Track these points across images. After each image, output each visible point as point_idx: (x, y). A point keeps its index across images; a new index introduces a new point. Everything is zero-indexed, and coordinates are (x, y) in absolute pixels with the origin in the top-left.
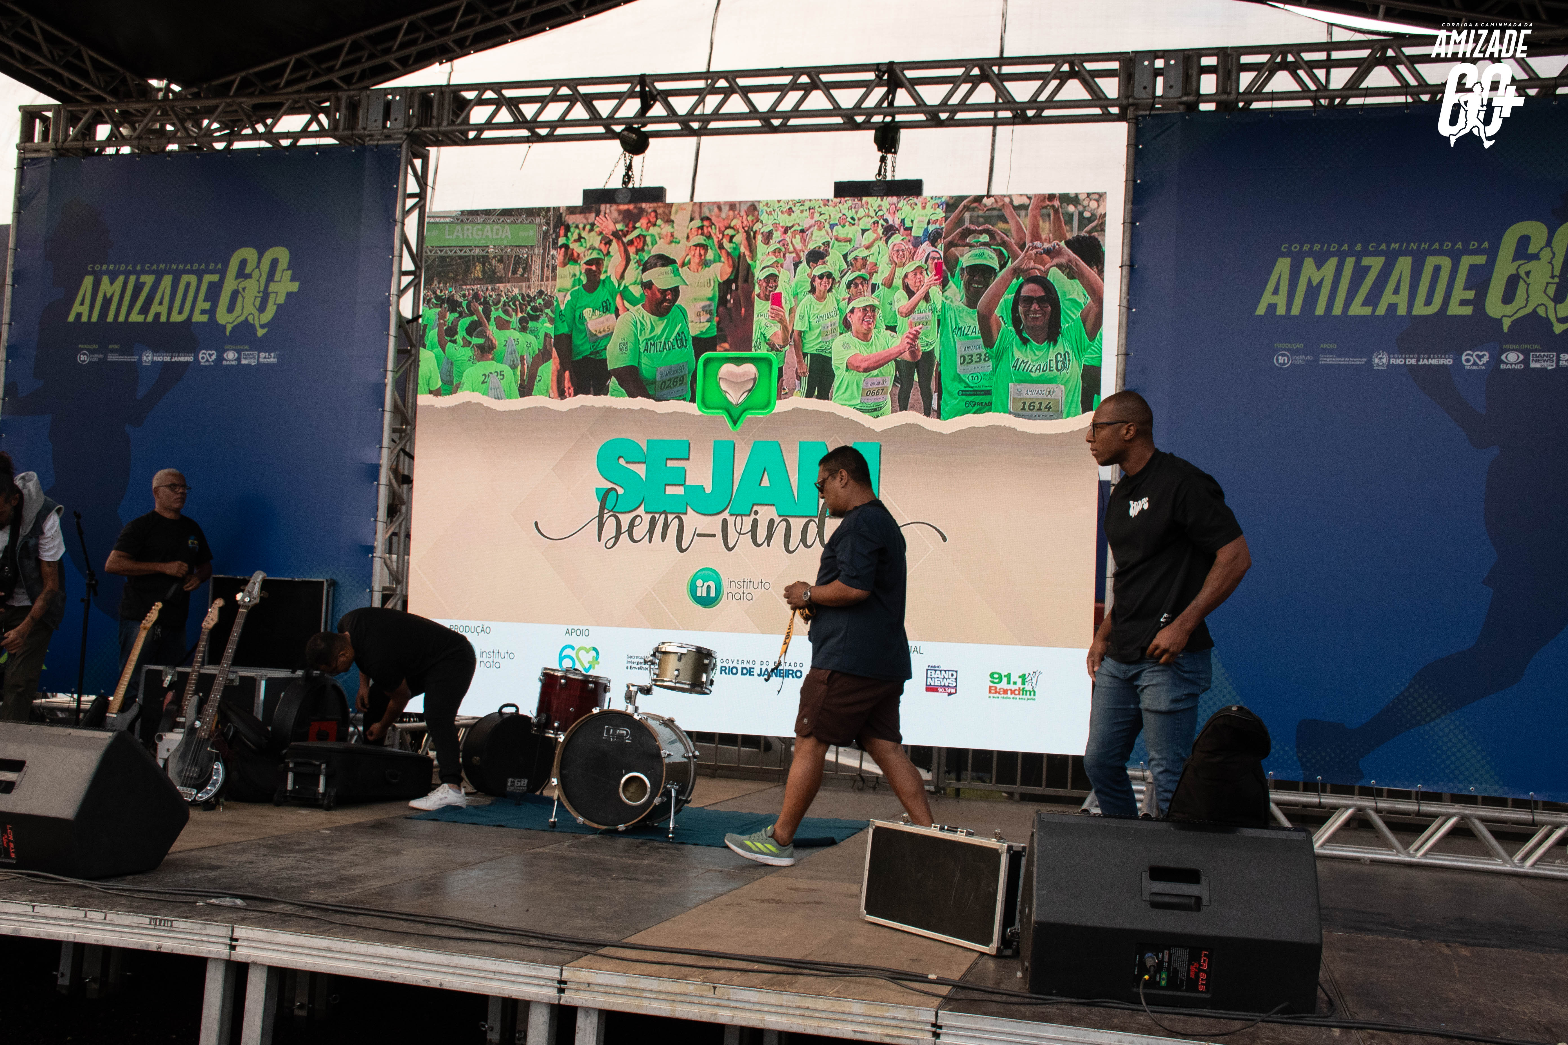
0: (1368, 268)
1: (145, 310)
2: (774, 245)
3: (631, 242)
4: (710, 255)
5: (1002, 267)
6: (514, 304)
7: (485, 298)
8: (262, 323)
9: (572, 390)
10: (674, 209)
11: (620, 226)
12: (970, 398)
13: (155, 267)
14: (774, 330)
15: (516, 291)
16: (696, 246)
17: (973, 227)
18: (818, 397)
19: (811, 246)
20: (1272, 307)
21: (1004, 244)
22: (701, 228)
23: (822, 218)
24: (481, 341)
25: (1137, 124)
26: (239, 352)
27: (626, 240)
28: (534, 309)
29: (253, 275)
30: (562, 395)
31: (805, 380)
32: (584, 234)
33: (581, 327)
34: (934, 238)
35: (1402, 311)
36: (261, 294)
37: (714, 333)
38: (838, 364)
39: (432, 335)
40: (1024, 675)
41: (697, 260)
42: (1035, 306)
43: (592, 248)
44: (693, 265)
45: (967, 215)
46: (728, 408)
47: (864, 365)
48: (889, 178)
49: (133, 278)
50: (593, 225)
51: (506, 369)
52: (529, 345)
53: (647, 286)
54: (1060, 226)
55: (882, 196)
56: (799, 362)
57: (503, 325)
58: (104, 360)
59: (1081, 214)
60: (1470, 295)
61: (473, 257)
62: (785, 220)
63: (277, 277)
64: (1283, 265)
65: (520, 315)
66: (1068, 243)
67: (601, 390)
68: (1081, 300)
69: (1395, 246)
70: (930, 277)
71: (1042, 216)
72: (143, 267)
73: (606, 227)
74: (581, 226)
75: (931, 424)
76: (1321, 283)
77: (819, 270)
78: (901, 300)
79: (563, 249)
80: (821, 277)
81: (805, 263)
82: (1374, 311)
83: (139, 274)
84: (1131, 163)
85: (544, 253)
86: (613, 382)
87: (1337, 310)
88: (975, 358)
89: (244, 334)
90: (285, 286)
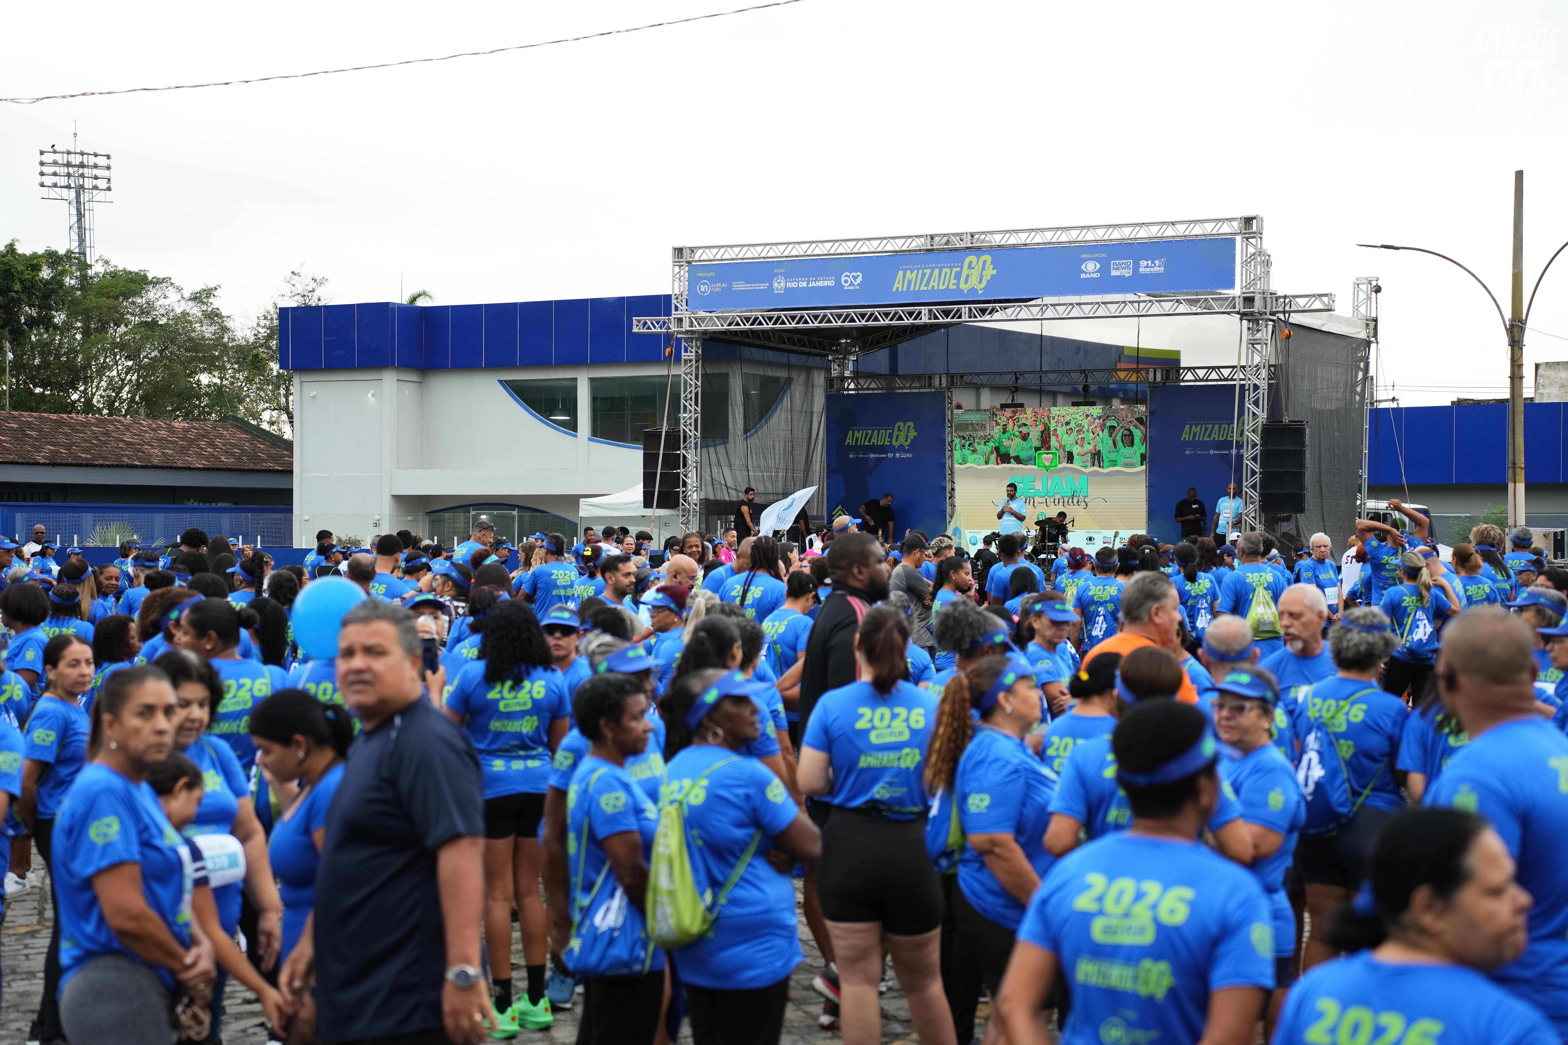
1: (869, 441)
2: (1056, 420)
5: (1118, 426)
6: (982, 437)
7: (973, 436)
8: (907, 445)
9: (1000, 463)
10: (1027, 410)
12: (1111, 463)
13: (872, 428)
14: (1057, 444)
15: (982, 434)
16: (1034, 421)
17: (1110, 415)
18: (1070, 463)
19: (1066, 420)
20: (1185, 438)
21: (1118, 419)
22: (1035, 415)
23: (1069, 412)
24: (973, 449)
25: (1150, 388)
26: (900, 454)
28: (988, 439)
29: (903, 430)
30: (998, 464)
31: (1066, 459)
33: (1002, 444)
34: (1100, 418)
35: (1216, 439)
36: (906, 436)
37: (1040, 446)
38: (1075, 454)
39: (958, 447)
41: (1034, 424)
42: (1127, 437)
43: (1004, 421)
44: (1033, 426)
45: (1108, 411)
46: (1045, 467)
47: (1082, 454)
48: (1087, 401)
49: (865, 432)
50: (1004, 414)
51: (981, 457)
52: (987, 450)
53: (1020, 432)
54: (1133, 415)
55: (1085, 406)
56: (1064, 454)
57: (979, 444)
58: (857, 457)
59: (1138, 411)
61: (969, 424)
62: (1058, 413)
63: (910, 431)
64: (1187, 427)
65: (984, 441)
66: (1135, 419)
67: (1009, 462)
68: (1139, 435)
69: (1214, 422)
70: (1099, 429)
71: (1128, 411)
72: (868, 429)
73: (1008, 415)
74: (1000, 415)
75: (1101, 470)
76: (1197, 431)
77: (1068, 427)
78: (1091, 435)
79: (995, 421)
80: (1069, 429)
81: (1064, 425)
82: (1210, 439)
83: (867, 431)
85: (990, 423)
86: (1012, 460)
87: (1201, 439)
88: (1112, 452)
89: (901, 448)
90: (913, 434)
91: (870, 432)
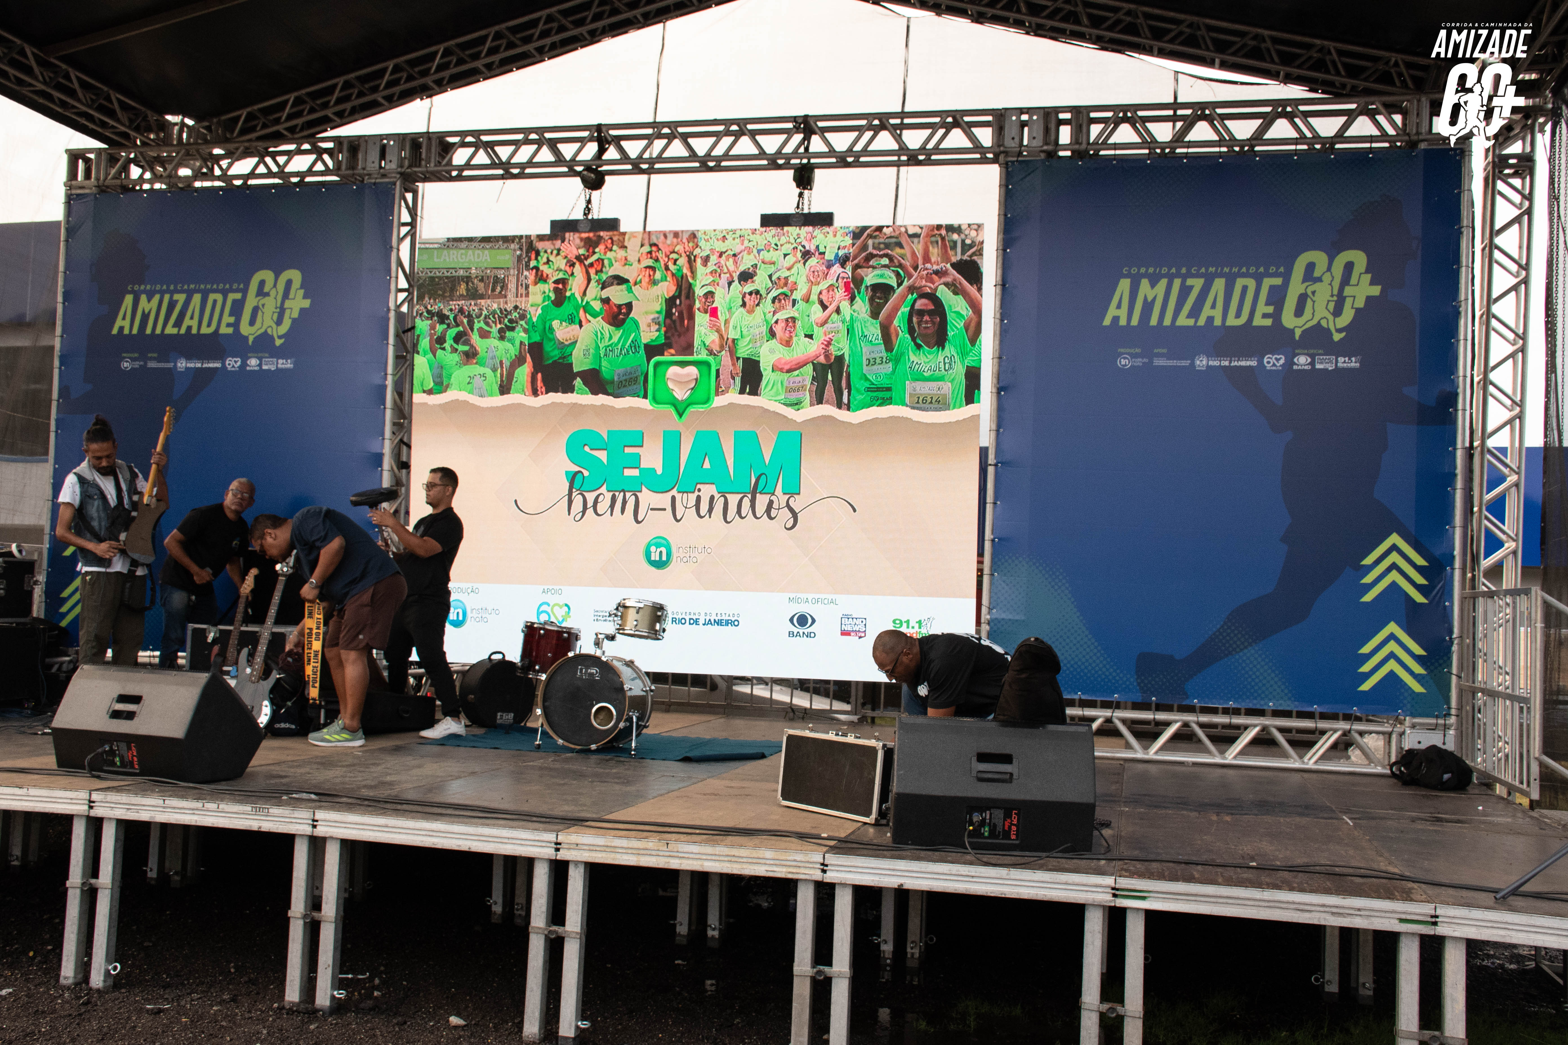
0: (1191, 287)
1: (178, 324)
2: (711, 266)
3: (591, 265)
4: (658, 275)
5: (899, 285)
6: (494, 317)
7: (469, 312)
8: (280, 334)
9: (544, 389)
10: (627, 237)
11: (582, 251)
12: (875, 394)
13: (186, 287)
14: (712, 338)
15: (495, 306)
16: (646, 267)
17: (875, 252)
18: (749, 394)
19: (742, 268)
20: (1116, 319)
21: (901, 266)
22: (650, 253)
23: (751, 245)
24: (466, 348)
25: (1007, 168)
26: (260, 359)
27: (587, 263)
28: (511, 321)
29: (271, 293)
30: (535, 393)
31: (738, 380)
32: (552, 258)
33: (551, 336)
34: (843, 261)
35: (1218, 322)
36: (278, 310)
37: (662, 340)
38: (765, 367)
39: (424, 344)
40: (920, 621)
41: (647, 279)
42: (926, 318)
43: (559, 270)
44: (644, 284)
45: (870, 242)
46: (674, 403)
47: (787, 367)
48: (806, 211)
49: (167, 297)
50: (559, 250)
51: (488, 372)
52: (507, 351)
53: (606, 301)
54: (946, 251)
55: (800, 226)
56: (734, 365)
57: (484, 335)
58: (144, 368)
59: (963, 241)
60: (1270, 309)
61: (458, 277)
62: (720, 246)
63: (291, 296)
64: (1124, 285)
65: (499, 326)
66: (953, 265)
67: (569, 388)
68: (964, 313)
69: (1212, 270)
70: (840, 293)
71: (932, 242)
72: (175, 287)
73: (571, 252)
74: (549, 251)
75: (842, 415)
76: (1155, 298)
77: (749, 287)
78: (817, 312)
79: (534, 271)
80: (751, 293)
81: (737, 282)
82: (1196, 322)
83: (172, 293)
84: (1003, 200)
85: (518, 274)
86: (578, 382)
87: (1167, 322)
88: (878, 361)
89: (264, 344)
90: (298, 303)
91: (181, 298)
